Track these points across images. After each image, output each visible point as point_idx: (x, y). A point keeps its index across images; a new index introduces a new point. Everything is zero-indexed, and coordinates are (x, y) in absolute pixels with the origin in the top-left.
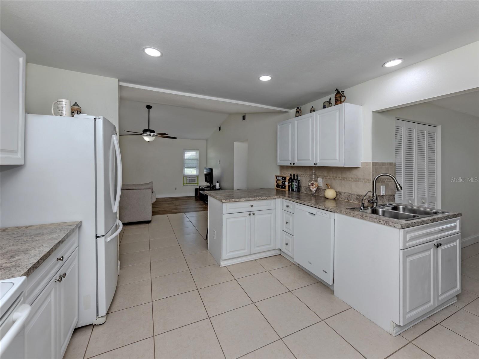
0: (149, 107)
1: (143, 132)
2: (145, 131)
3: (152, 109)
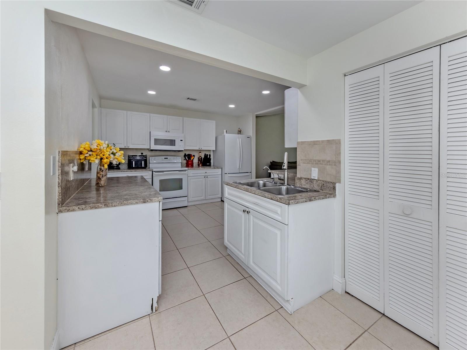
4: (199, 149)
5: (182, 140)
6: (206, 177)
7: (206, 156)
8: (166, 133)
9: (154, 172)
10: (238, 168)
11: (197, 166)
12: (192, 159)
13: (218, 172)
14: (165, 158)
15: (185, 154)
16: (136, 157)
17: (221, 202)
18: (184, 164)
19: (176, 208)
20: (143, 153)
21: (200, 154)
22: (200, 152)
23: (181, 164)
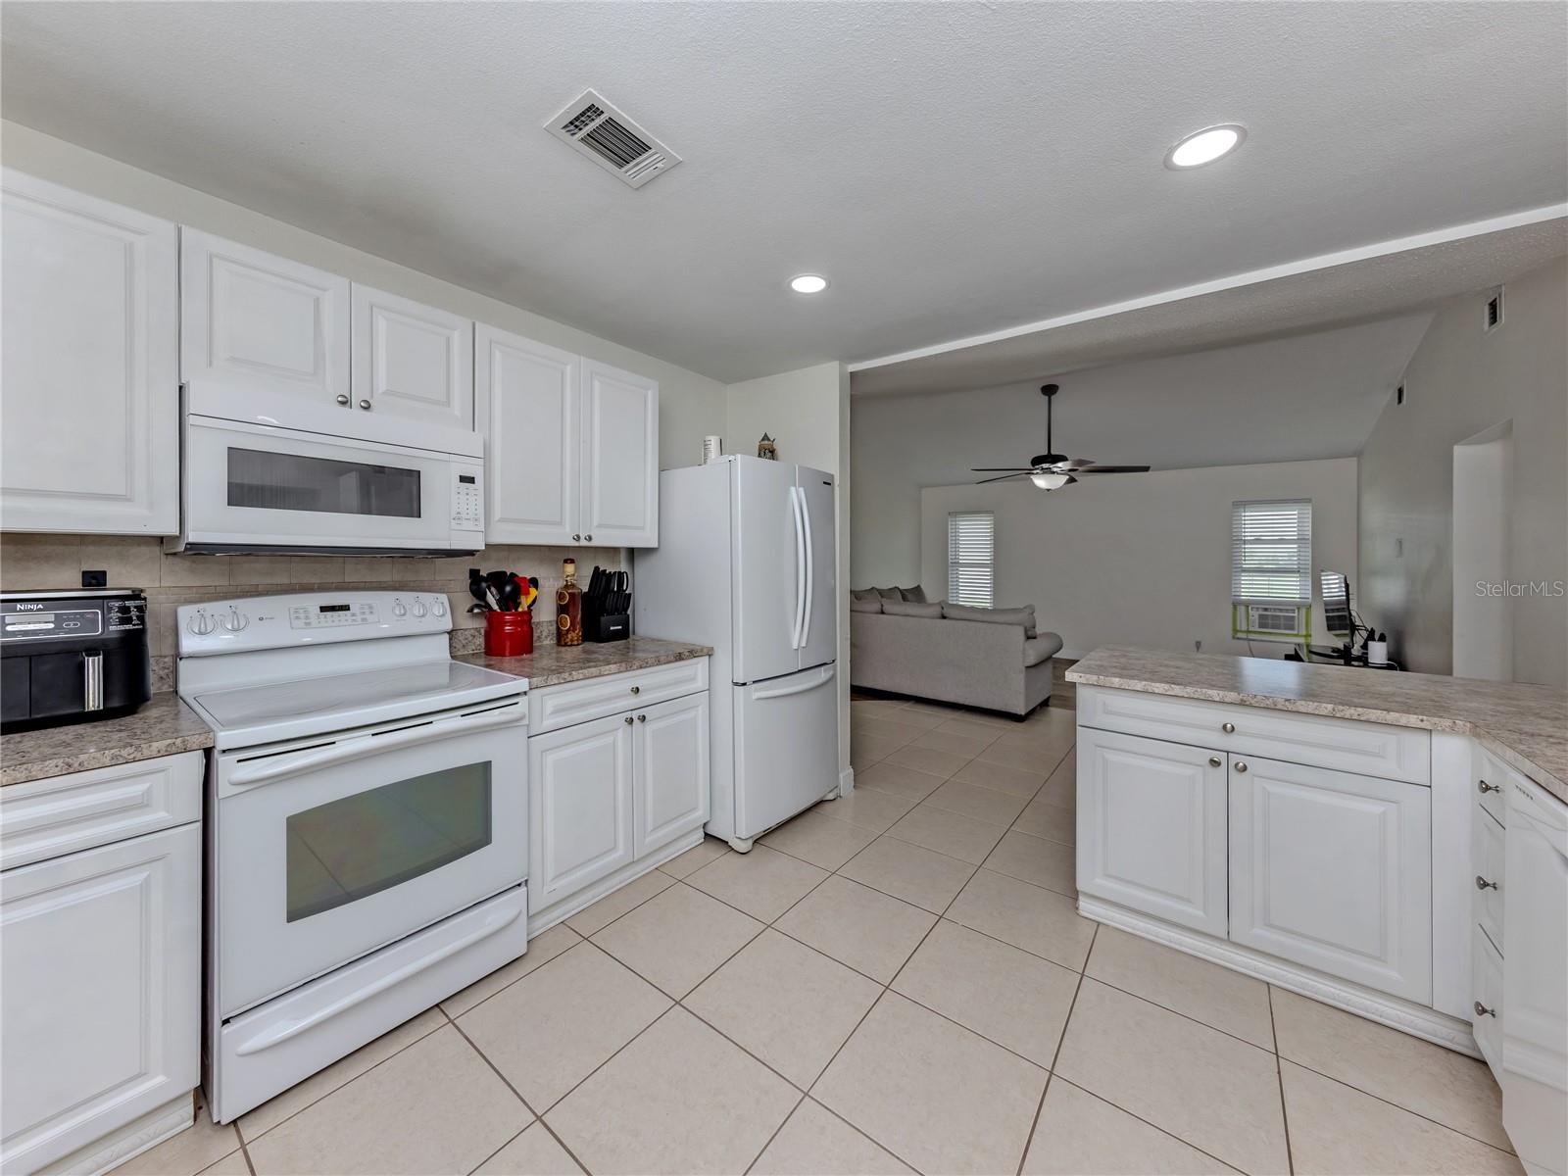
0: (1049, 390)
1: (1033, 466)
2: (1037, 461)
3: (1057, 394)
4: (576, 544)
5: (471, 480)
6: (636, 715)
7: (600, 581)
9: (220, 762)
10: (795, 645)
11: (554, 644)
13: (691, 680)
14: (323, 609)
15: (476, 574)
17: (707, 845)
18: (471, 638)
19: (441, 1006)
20: (104, 573)
21: (570, 568)
22: (566, 561)
23: (450, 639)
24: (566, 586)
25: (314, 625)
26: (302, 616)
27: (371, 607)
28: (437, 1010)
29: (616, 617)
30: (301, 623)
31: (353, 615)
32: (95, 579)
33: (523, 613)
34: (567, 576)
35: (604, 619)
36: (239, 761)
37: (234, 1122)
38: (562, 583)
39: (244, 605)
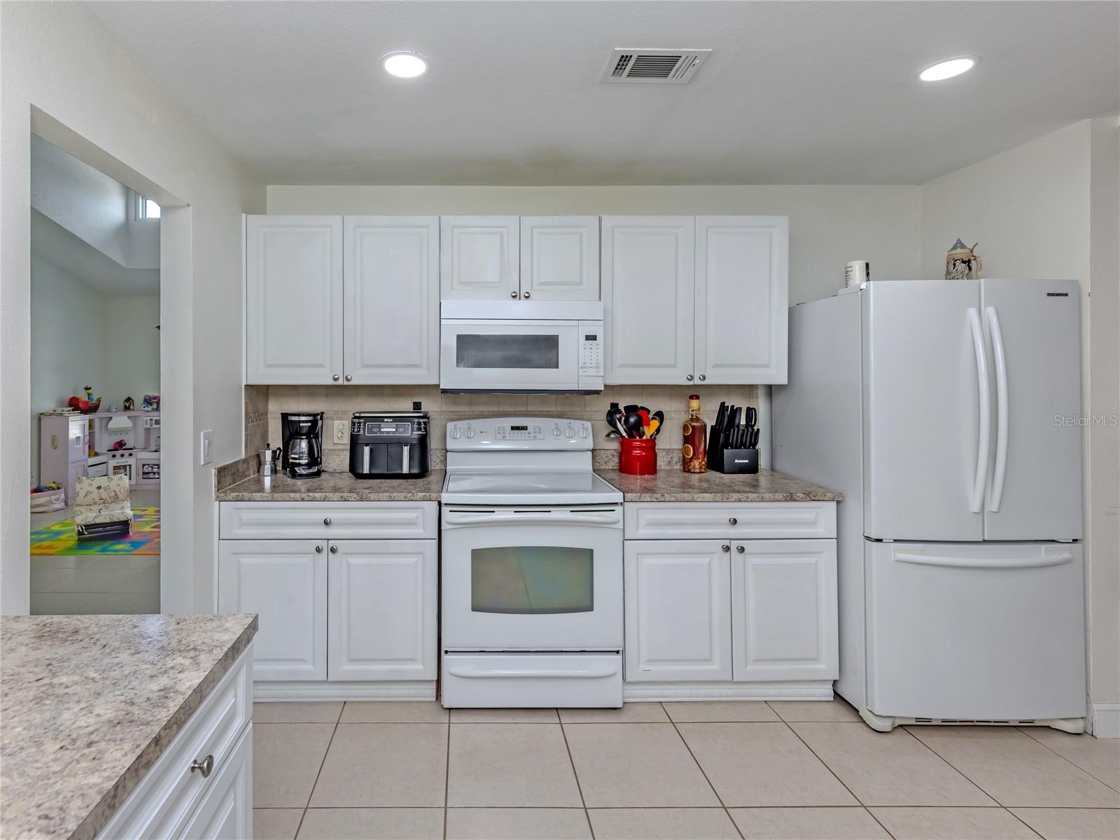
4: (691, 383)
5: (594, 338)
6: (734, 545)
7: (727, 416)
8: (516, 301)
9: (445, 510)
10: (975, 507)
11: (679, 467)
12: (649, 431)
13: (813, 523)
14: (513, 428)
15: (614, 406)
16: (380, 427)
17: (831, 705)
18: (611, 457)
19: (559, 711)
20: (420, 403)
21: (695, 404)
22: (692, 397)
23: (593, 457)
24: (692, 420)
25: (508, 438)
26: (501, 432)
27: (540, 429)
28: (555, 712)
29: (743, 451)
30: (500, 436)
31: (529, 433)
32: (417, 406)
33: (647, 440)
34: (693, 411)
35: (727, 452)
36: (451, 511)
37: (450, 709)
38: (686, 417)
39: (475, 423)
